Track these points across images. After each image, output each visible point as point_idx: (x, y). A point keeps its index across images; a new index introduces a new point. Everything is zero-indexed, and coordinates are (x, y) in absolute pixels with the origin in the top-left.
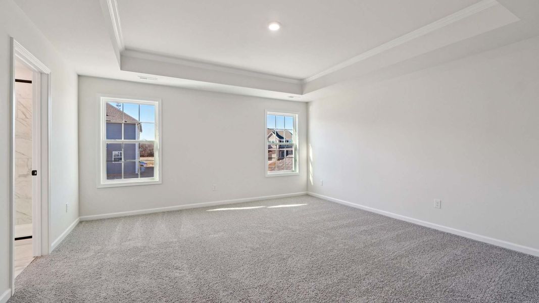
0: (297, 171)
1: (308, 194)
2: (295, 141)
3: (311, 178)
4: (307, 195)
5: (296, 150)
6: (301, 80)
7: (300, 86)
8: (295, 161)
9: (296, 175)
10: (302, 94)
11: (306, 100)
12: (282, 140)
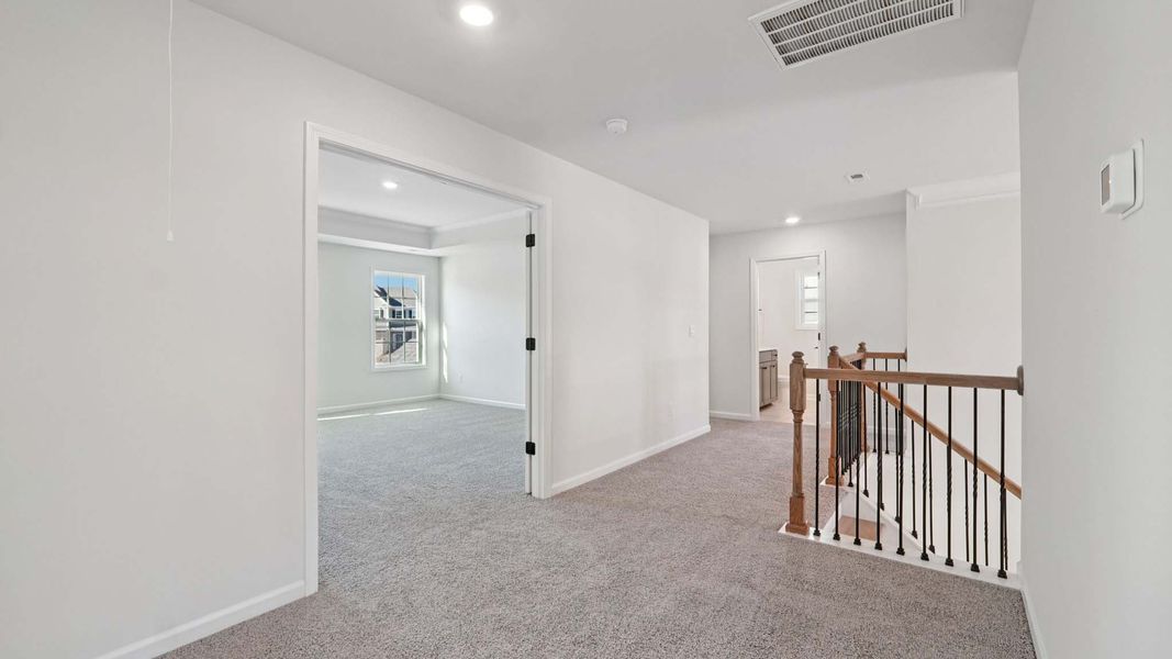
0: (424, 362)
1: (440, 396)
2: (420, 314)
3: (445, 373)
4: (439, 399)
5: (421, 330)
6: (429, 228)
7: (428, 236)
8: (421, 347)
9: (422, 369)
10: (430, 248)
11: (440, 255)
12: (397, 309)
